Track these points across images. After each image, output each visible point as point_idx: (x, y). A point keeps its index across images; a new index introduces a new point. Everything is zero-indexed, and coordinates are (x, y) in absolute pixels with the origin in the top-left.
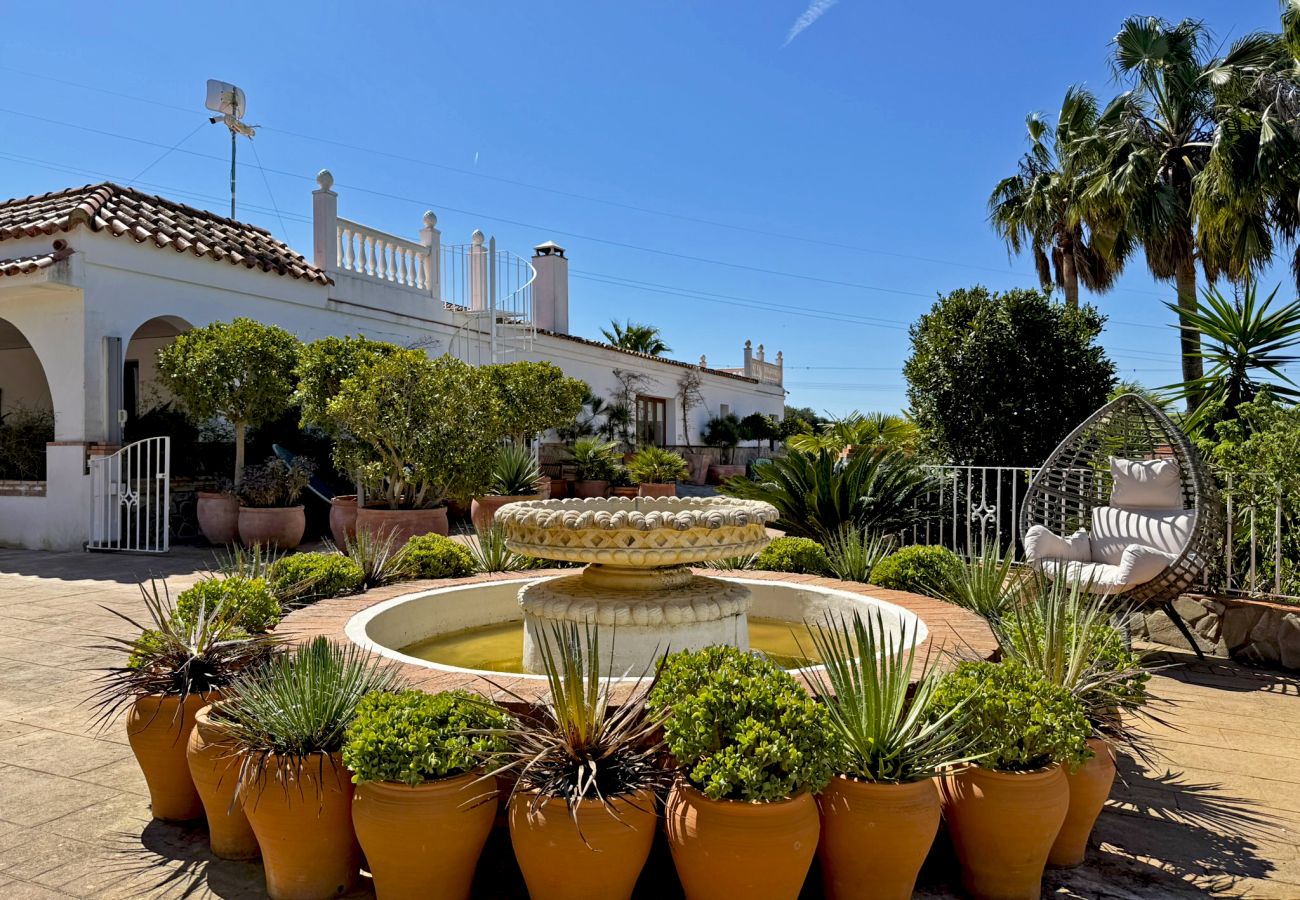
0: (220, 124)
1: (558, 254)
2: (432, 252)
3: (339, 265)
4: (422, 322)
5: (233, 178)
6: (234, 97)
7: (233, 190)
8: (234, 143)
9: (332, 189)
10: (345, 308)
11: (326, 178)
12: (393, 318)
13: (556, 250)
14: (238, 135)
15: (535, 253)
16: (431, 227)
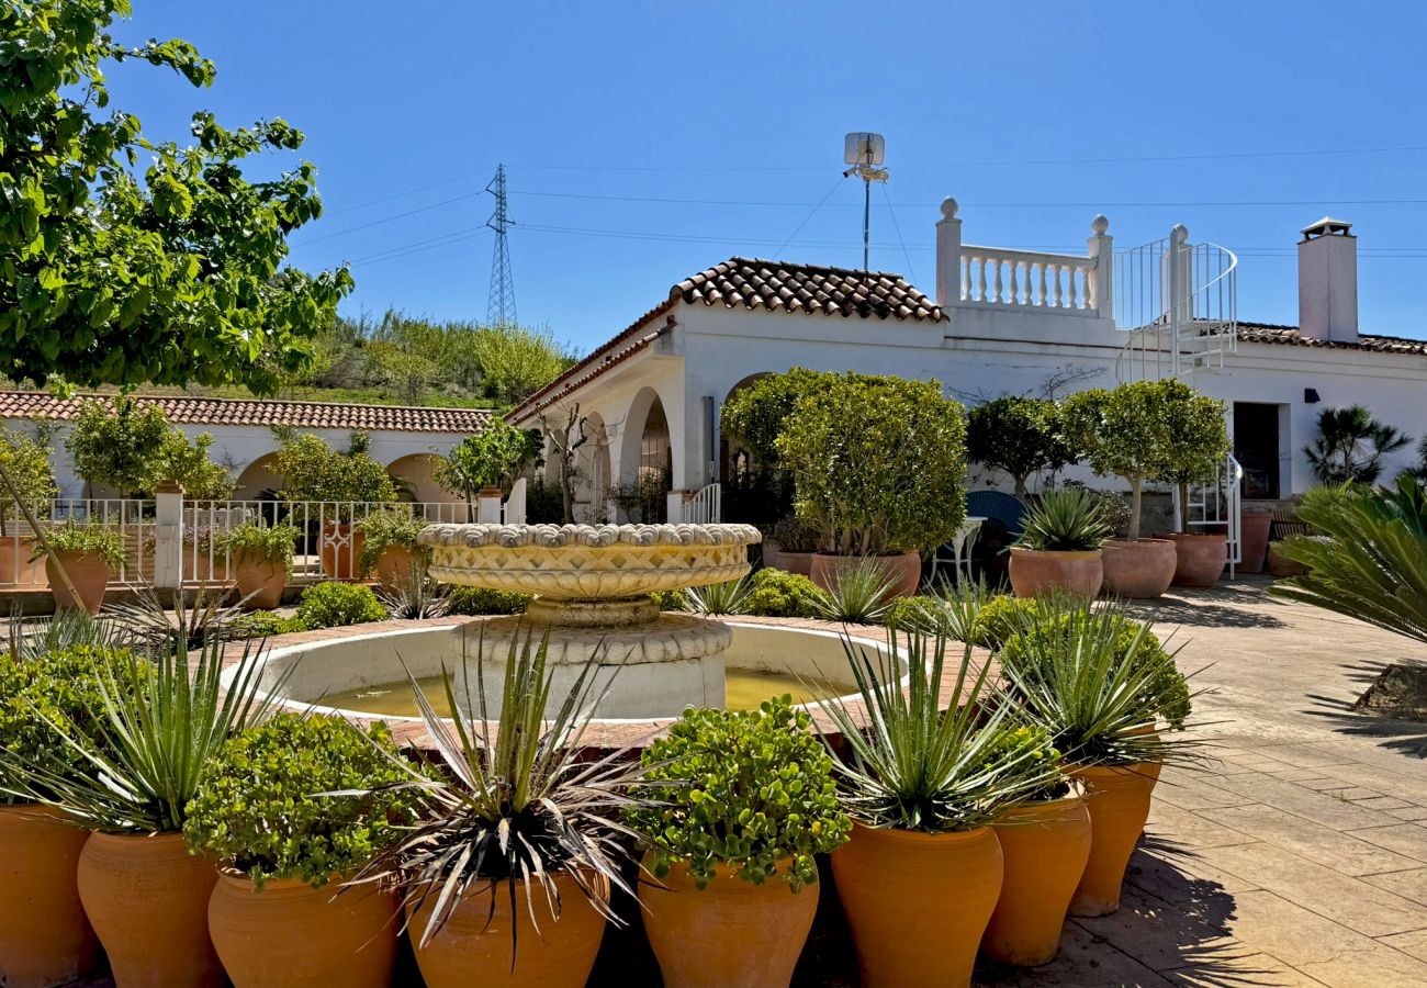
0: (851, 176)
1: (1341, 232)
2: (1100, 265)
3: (963, 298)
4: (1080, 349)
5: (867, 228)
6: (868, 144)
7: (866, 240)
8: (868, 192)
9: (956, 216)
10: (967, 344)
11: (949, 206)
12: (1036, 349)
13: (1334, 228)
14: (871, 183)
15: (1303, 237)
16: (1101, 234)
